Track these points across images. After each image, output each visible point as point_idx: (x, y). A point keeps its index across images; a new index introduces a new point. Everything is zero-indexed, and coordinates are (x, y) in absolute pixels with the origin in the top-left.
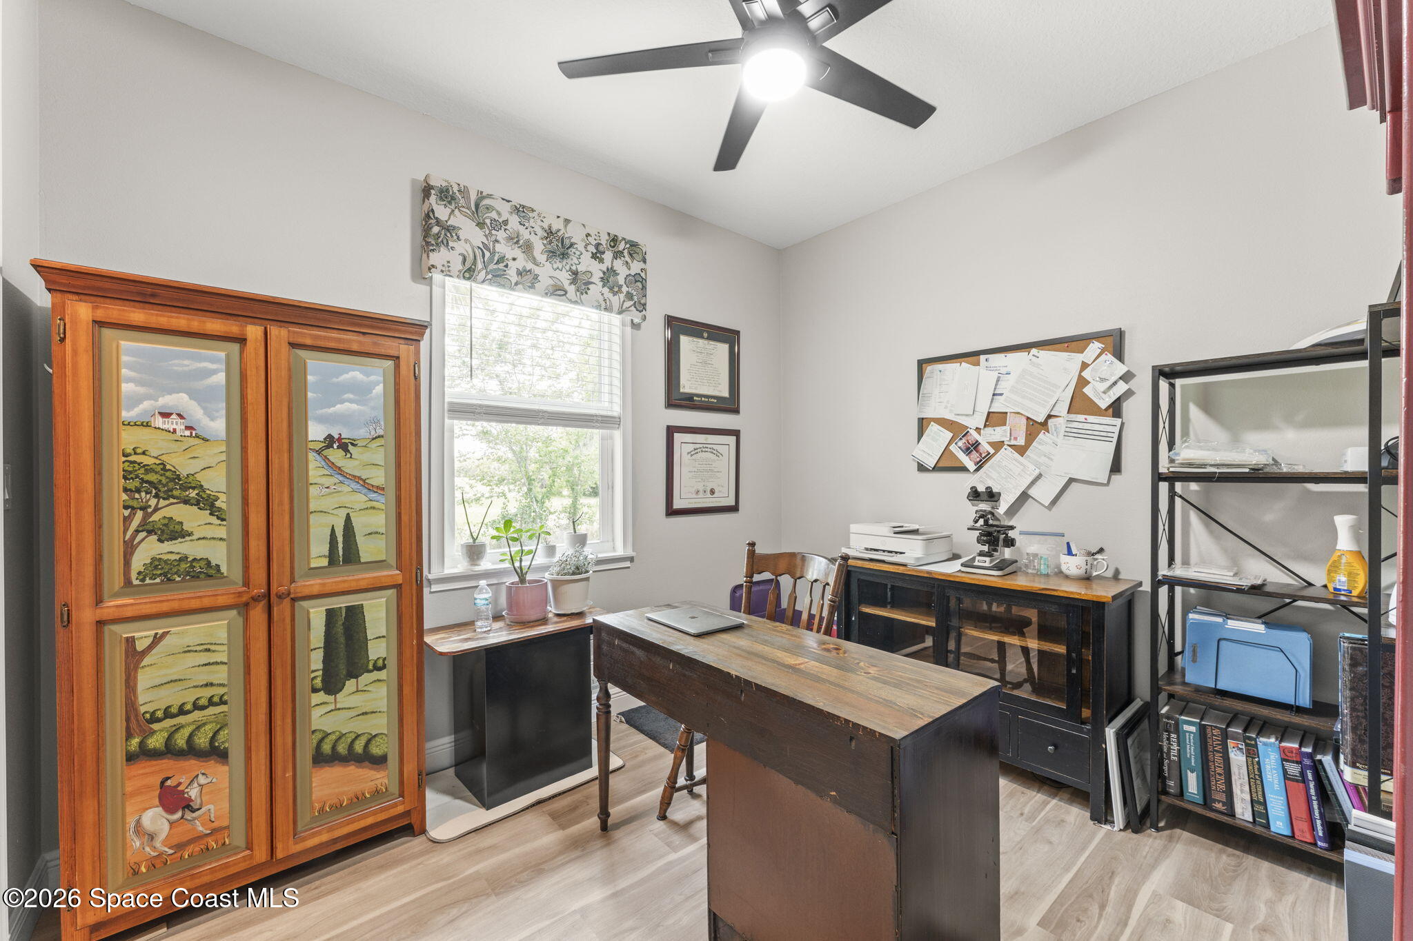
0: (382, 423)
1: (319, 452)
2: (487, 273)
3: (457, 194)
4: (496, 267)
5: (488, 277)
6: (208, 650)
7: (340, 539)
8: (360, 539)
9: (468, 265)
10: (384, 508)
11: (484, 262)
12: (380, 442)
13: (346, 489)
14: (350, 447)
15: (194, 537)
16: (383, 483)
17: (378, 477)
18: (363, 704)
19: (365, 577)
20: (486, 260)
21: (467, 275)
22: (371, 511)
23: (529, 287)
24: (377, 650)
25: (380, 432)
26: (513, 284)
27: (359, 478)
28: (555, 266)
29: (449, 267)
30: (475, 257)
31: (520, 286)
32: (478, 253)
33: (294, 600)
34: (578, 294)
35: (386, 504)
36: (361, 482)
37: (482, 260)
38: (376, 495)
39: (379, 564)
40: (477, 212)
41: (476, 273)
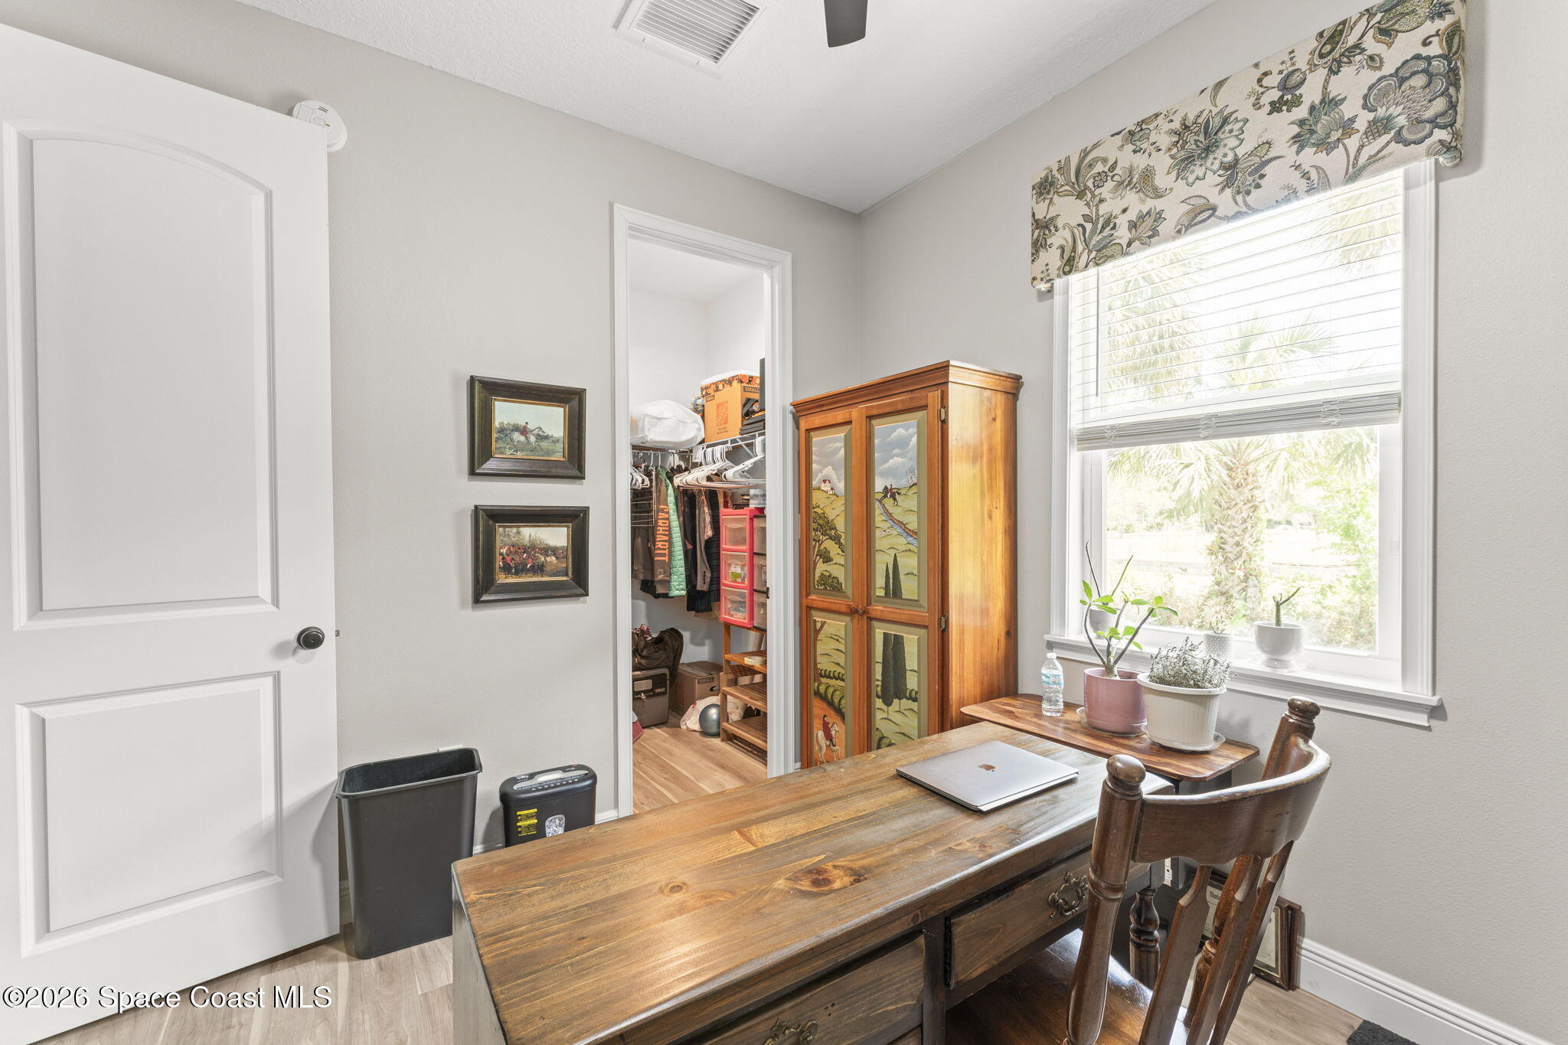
0: (916, 471)
1: (880, 501)
2: (1090, 252)
3: (1058, 175)
4: (1100, 237)
5: (1092, 256)
6: (838, 640)
7: (891, 576)
8: (902, 577)
9: (1066, 256)
10: (916, 551)
11: (1085, 241)
12: (915, 489)
13: (895, 532)
14: (897, 495)
15: (834, 562)
16: (916, 527)
17: (912, 522)
18: (904, 726)
19: (905, 613)
20: (1087, 237)
21: (1067, 269)
22: (909, 553)
23: (1150, 237)
24: (912, 682)
25: (915, 480)
26: (1125, 247)
27: (902, 523)
28: (1191, 178)
29: (1047, 270)
30: (1074, 241)
31: (1136, 244)
32: (1078, 232)
33: (870, 619)
34: (1239, 198)
35: (919, 548)
36: (903, 526)
37: (1083, 239)
38: (911, 539)
39: (914, 602)
40: (1077, 182)
41: (1076, 260)
